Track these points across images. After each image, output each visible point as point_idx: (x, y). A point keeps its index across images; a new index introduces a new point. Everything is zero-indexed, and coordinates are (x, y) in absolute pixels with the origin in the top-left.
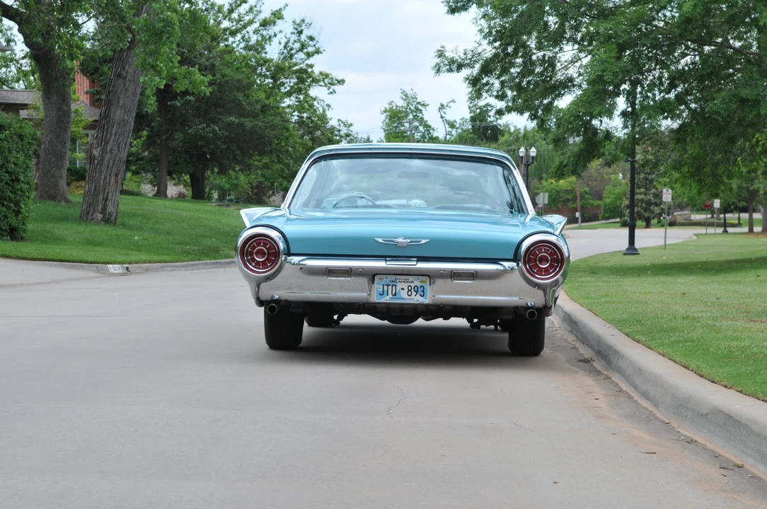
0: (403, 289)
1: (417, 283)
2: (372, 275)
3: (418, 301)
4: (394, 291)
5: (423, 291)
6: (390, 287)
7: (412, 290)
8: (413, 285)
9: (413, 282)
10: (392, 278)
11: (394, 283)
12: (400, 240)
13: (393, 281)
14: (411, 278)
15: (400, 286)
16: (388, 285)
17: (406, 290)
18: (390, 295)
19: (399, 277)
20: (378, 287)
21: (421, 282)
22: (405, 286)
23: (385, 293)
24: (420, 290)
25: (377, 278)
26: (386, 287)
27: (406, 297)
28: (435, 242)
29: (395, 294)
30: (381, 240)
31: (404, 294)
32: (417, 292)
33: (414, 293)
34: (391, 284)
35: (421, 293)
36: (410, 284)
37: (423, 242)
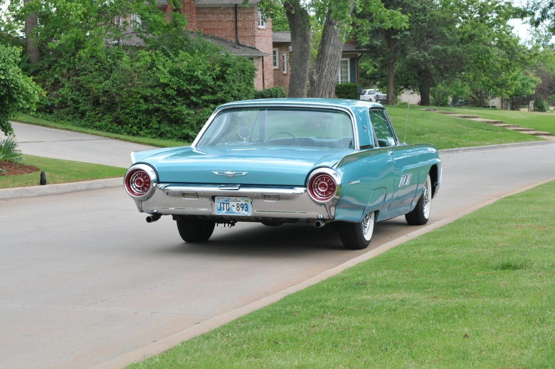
0: (233, 206)
1: (243, 202)
2: (213, 197)
3: (243, 214)
4: (228, 208)
5: (247, 207)
6: (225, 205)
7: (240, 207)
8: (240, 203)
9: (240, 201)
10: (226, 198)
11: (227, 202)
12: (229, 173)
14: (238, 199)
15: (231, 204)
16: (224, 203)
17: (236, 207)
18: (225, 210)
19: (231, 198)
20: (217, 204)
21: (246, 201)
22: (235, 204)
23: (222, 209)
24: (245, 206)
25: (216, 199)
26: (222, 205)
27: (236, 211)
28: (251, 174)
29: (229, 210)
30: (216, 173)
31: (234, 209)
32: (243, 208)
33: (241, 209)
34: (226, 202)
35: (245, 208)
36: (238, 203)
37: (244, 174)
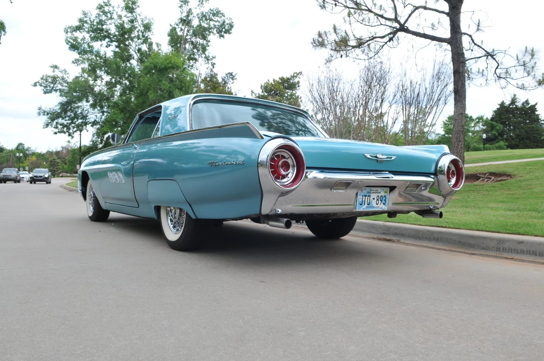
0: (374, 199)
1: (383, 194)
3: (381, 208)
4: (368, 201)
5: (385, 200)
6: (367, 197)
7: (379, 200)
8: (380, 195)
9: (380, 193)
10: (368, 189)
11: (369, 194)
12: (381, 156)
13: (369, 193)
14: (379, 189)
15: (372, 196)
16: (365, 196)
17: (376, 199)
18: (366, 205)
19: (373, 189)
21: (385, 192)
22: (374, 196)
23: (363, 203)
24: (384, 199)
26: (364, 197)
27: (375, 205)
29: (369, 204)
30: (368, 156)
31: (374, 203)
32: (381, 201)
33: (380, 202)
34: (367, 195)
35: (383, 201)
36: (378, 194)
37: (393, 158)
